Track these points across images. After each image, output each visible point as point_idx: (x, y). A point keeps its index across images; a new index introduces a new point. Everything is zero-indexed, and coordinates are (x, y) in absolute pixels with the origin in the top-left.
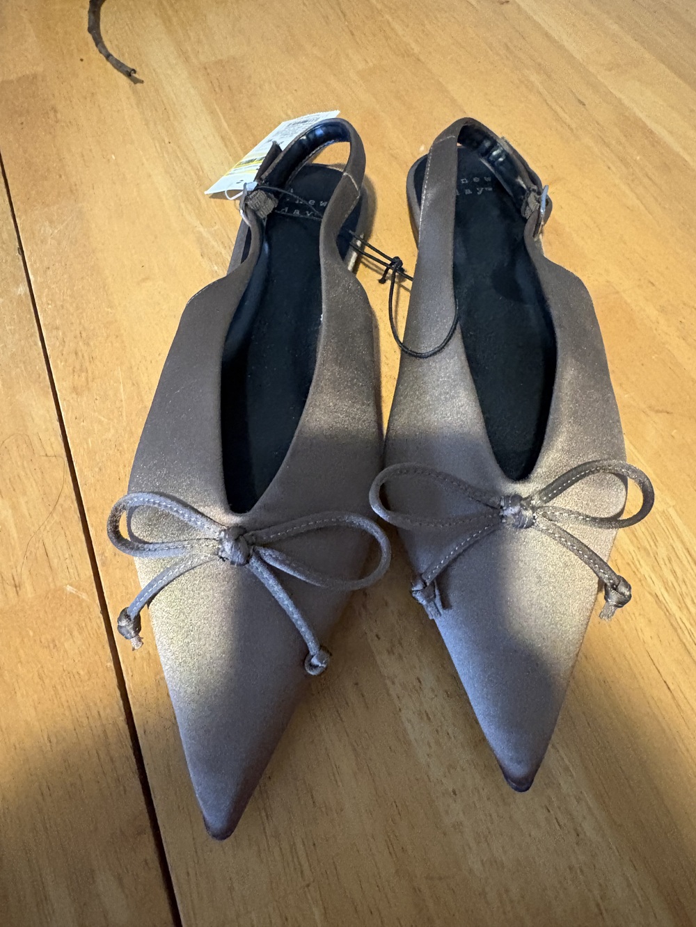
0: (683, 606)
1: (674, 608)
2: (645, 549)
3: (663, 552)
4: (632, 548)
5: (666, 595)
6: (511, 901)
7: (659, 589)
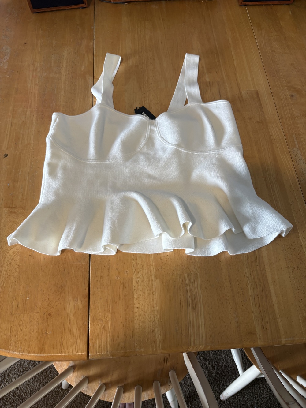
0: (191, 291)
1: (189, 291)
2: (189, 279)
3: (192, 280)
4: (187, 278)
5: (189, 288)
6: (140, 326)
7: (188, 287)
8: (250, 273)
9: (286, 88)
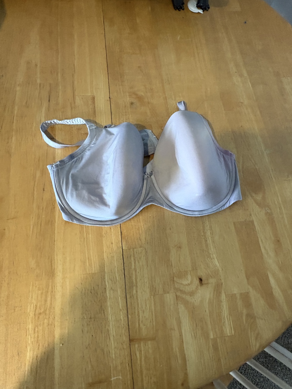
8: (35, 329)
9: (127, 94)
